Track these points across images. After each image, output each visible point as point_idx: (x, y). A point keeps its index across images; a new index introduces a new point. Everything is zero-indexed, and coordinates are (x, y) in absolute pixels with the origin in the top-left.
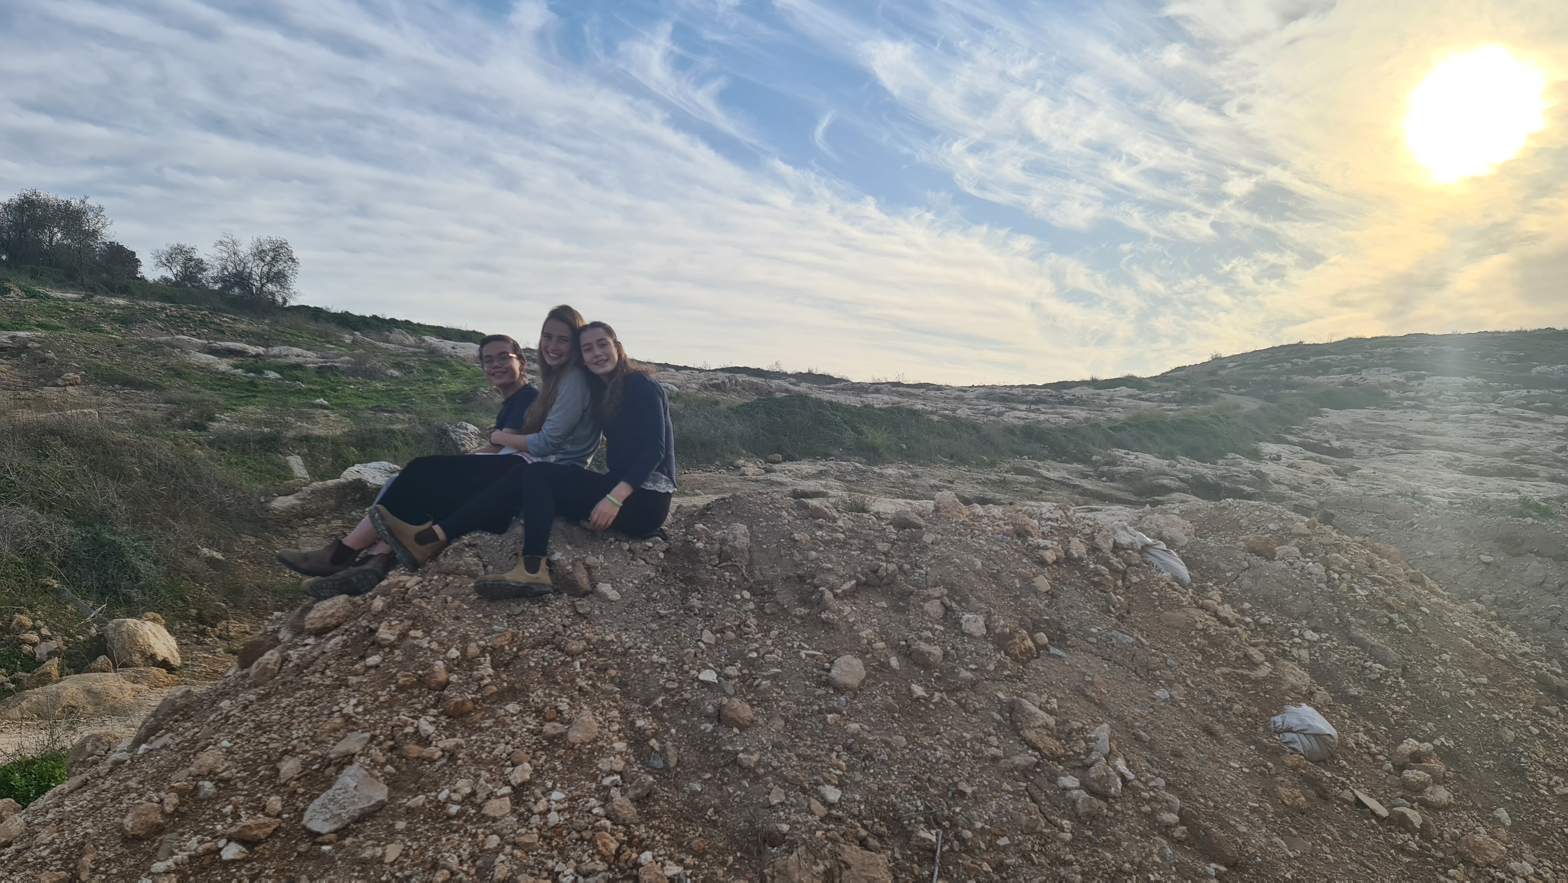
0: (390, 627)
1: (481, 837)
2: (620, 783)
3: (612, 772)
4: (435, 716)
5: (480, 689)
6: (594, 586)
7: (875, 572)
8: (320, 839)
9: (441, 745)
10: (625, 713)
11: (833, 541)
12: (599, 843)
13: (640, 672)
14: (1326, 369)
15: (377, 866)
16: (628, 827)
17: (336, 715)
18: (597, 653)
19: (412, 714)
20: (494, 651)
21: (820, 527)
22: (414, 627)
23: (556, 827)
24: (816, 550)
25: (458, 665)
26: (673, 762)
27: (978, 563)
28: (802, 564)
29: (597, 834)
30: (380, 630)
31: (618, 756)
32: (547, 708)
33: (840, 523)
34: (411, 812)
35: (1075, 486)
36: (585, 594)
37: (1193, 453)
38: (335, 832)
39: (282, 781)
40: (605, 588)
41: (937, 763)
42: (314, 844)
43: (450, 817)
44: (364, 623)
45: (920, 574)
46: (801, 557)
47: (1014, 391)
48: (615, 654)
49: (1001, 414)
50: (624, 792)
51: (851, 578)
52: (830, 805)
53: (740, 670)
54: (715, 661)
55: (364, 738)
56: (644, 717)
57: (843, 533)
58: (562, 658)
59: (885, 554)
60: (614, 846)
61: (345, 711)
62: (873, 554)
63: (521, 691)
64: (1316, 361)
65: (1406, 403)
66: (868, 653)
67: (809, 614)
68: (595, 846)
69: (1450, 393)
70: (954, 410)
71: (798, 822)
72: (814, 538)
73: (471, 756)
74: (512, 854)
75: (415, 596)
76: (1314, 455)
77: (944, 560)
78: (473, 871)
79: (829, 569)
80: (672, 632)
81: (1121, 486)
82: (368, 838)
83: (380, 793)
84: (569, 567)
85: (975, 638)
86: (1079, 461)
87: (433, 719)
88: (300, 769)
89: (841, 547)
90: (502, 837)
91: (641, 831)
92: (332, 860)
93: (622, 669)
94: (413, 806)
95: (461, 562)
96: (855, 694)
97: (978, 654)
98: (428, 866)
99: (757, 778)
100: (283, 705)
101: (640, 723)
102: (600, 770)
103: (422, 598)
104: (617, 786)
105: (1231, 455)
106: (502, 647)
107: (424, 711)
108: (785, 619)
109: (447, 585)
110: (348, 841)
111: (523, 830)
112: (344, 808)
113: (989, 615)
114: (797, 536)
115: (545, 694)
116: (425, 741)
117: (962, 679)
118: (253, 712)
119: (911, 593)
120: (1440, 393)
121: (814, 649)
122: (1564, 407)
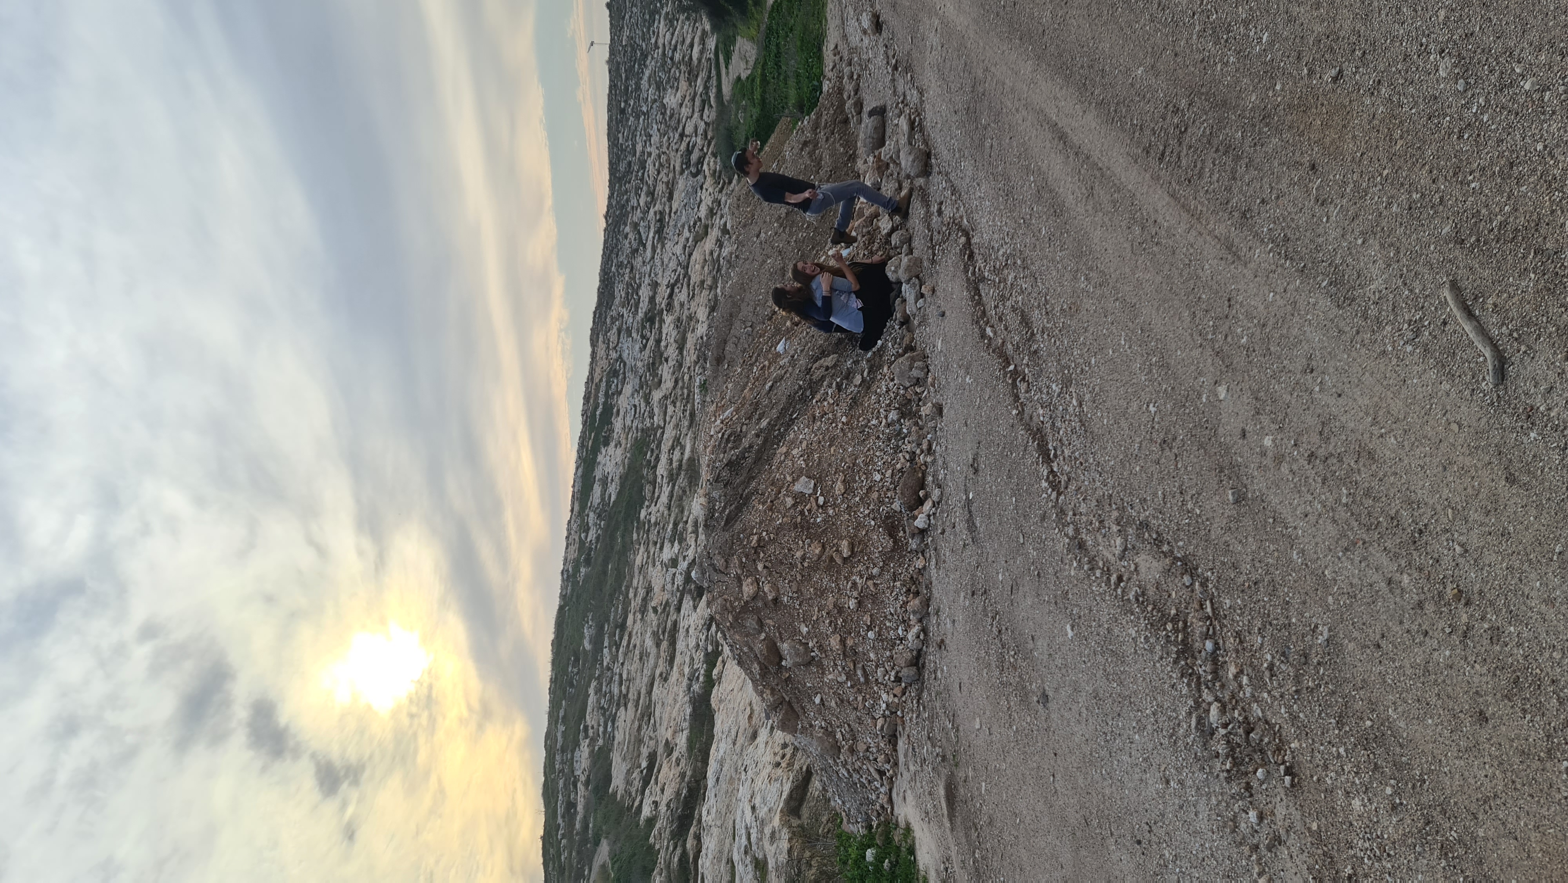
37: (647, 876)
105: (651, 843)
122: (620, 621)
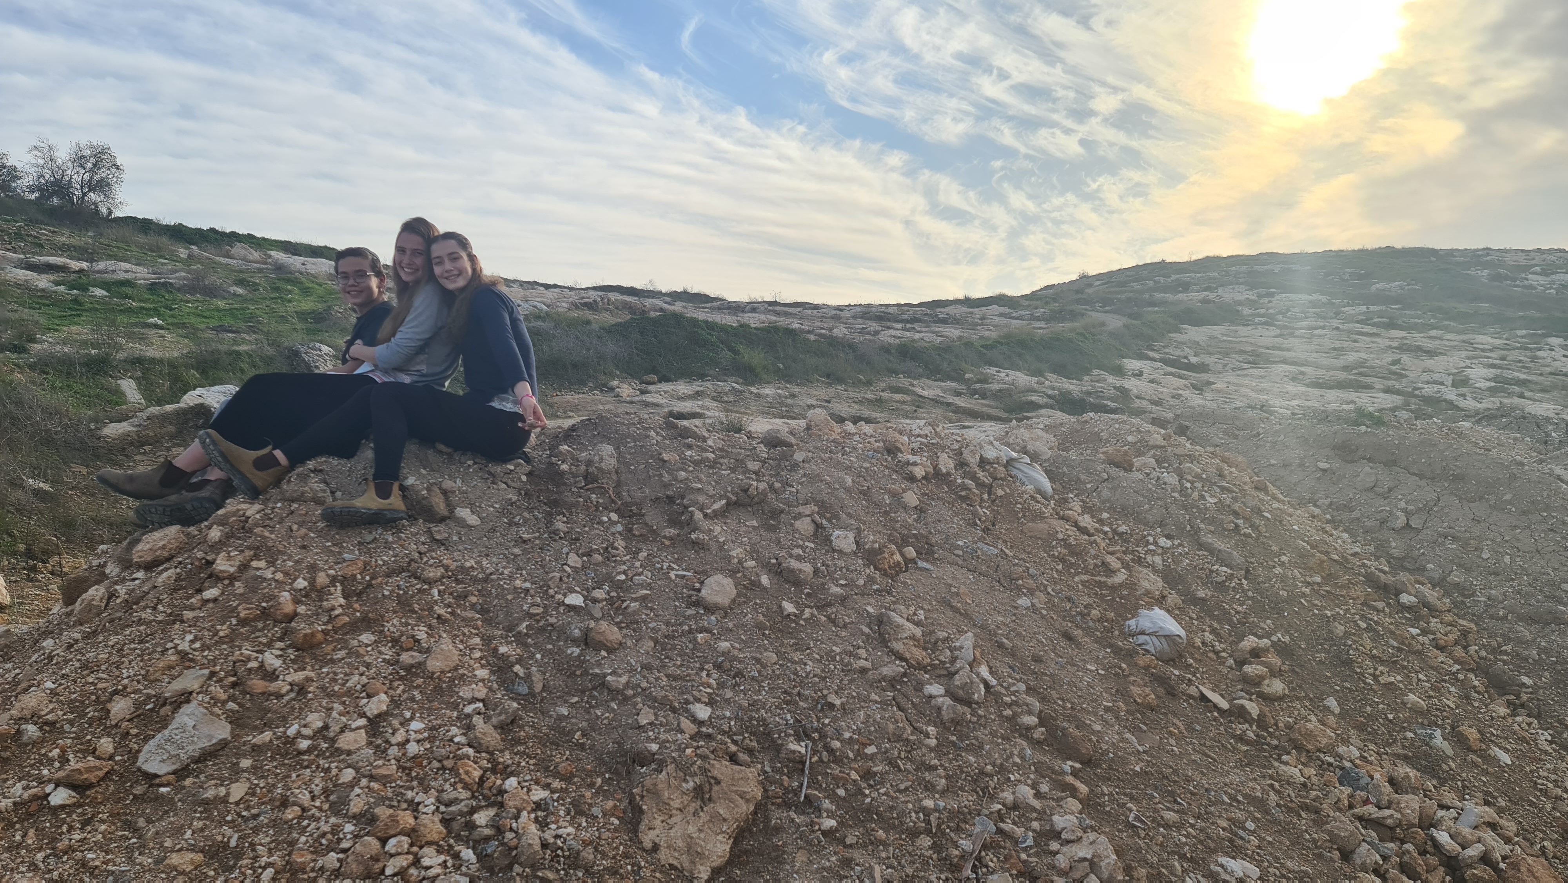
0: (229, 558)
1: (334, 772)
2: (483, 710)
3: (474, 700)
4: (281, 650)
5: (331, 619)
6: (452, 512)
7: (746, 491)
8: (157, 781)
9: (289, 679)
10: (487, 640)
11: (702, 461)
12: (461, 771)
13: (503, 597)
14: (1185, 287)
15: (221, 806)
16: (491, 754)
17: (170, 652)
18: (457, 580)
19: (257, 648)
20: (345, 580)
21: (690, 447)
22: (256, 557)
23: (415, 757)
24: (686, 470)
25: (306, 596)
26: (538, 687)
27: (849, 480)
28: (671, 485)
29: (459, 763)
30: (218, 562)
31: (480, 684)
32: (404, 638)
33: (710, 442)
34: (257, 750)
35: (949, 404)
36: (443, 520)
37: (1061, 370)
38: (174, 773)
39: (113, 723)
40: (463, 513)
41: (807, 676)
42: (151, 786)
43: (300, 753)
44: (200, 555)
45: (791, 492)
46: (670, 478)
47: (890, 310)
48: (475, 580)
49: (877, 333)
50: (487, 719)
51: (721, 497)
52: (701, 723)
53: (608, 593)
54: (582, 585)
55: (203, 675)
56: (508, 643)
57: (713, 452)
58: (418, 586)
59: (756, 473)
60: (477, 774)
61: (180, 648)
62: (744, 473)
63: (375, 620)
64: (1177, 279)
65: (1257, 320)
66: (738, 572)
67: (679, 535)
68: (458, 775)
69: (1297, 310)
70: (830, 330)
71: (668, 741)
72: (683, 459)
73: (323, 689)
74: (368, 787)
75: (257, 525)
76: (1173, 370)
77: (815, 478)
78: (326, 806)
79: (699, 489)
80: (536, 556)
81: (992, 403)
82: (210, 777)
83: (222, 731)
84: (424, 492)
85: (845, 554)
86: (953, 379)
87: (280, 653)
88: (133, 710)
89: (710, 467)
90: (357, 770)
91: (506, 758)
92: (171, 802)
93: (483, 595)
94: (259, 743)
95: (306, 489)
96: (726, 613)
97: (848, 570)
98: (277, 803)
99: (626, 699)
100: (111, 643)
101: (503, 649)
102: (462, 698)
103: (265, 527)
104: (479, 713)
105: (1096, 372)
106: (354, 576)
107: (269, 645)
108: (654, 540)
109: (292, 512)
110: (188, 782)
111: (380, 762)
112: (183, 748)
113: (859, 531)
114: (665, 456)
115: (401, 623)
116: (272, 676)
117: (832, 595)
118: (79, 651)
119: (782, 511)
120: (1288, 310)
121: (683, 570)
122: (1400, 322)
